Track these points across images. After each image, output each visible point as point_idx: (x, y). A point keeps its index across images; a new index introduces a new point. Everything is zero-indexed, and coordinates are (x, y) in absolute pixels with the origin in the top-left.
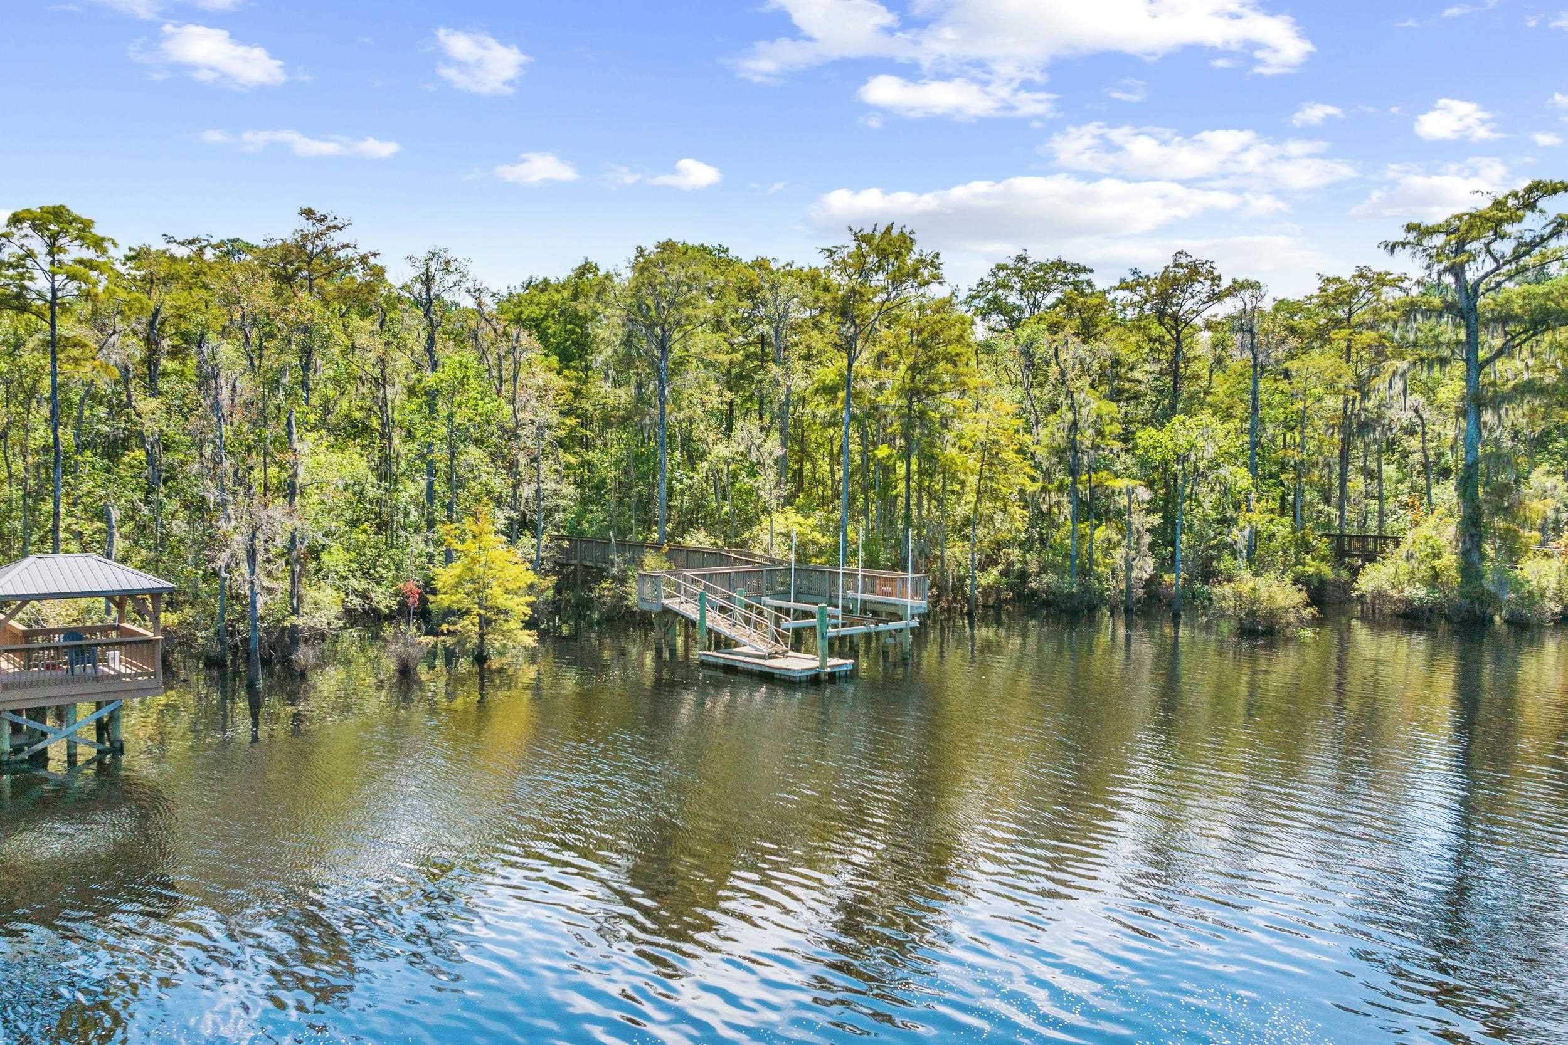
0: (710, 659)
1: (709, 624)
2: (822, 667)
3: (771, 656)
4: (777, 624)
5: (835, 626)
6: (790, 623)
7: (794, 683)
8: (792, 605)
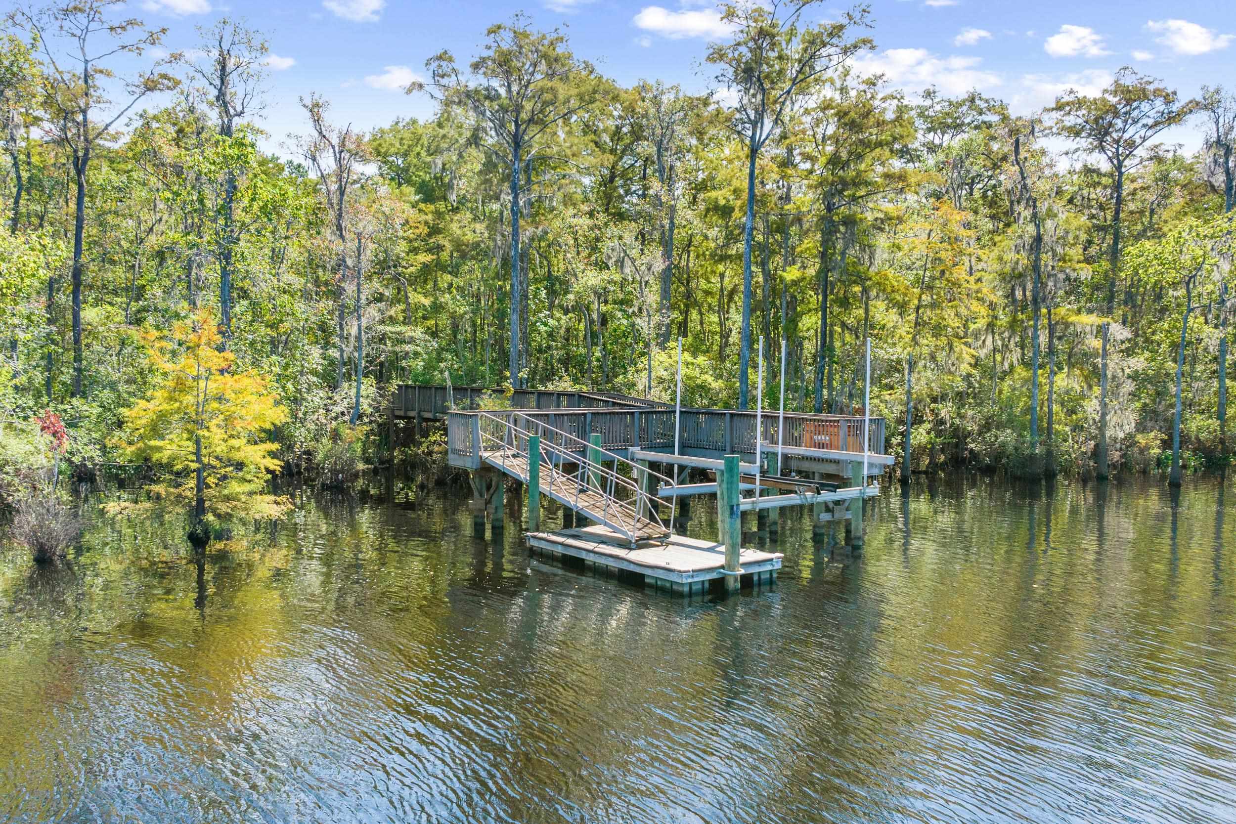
0: (543, 545)
1: (544, 487)
2: (729, 566)
3: (643, 543)
4: (652, 490)
5: (749, 493)
6: (672, 489)
7: (681, 595)
8: (676, 458)
